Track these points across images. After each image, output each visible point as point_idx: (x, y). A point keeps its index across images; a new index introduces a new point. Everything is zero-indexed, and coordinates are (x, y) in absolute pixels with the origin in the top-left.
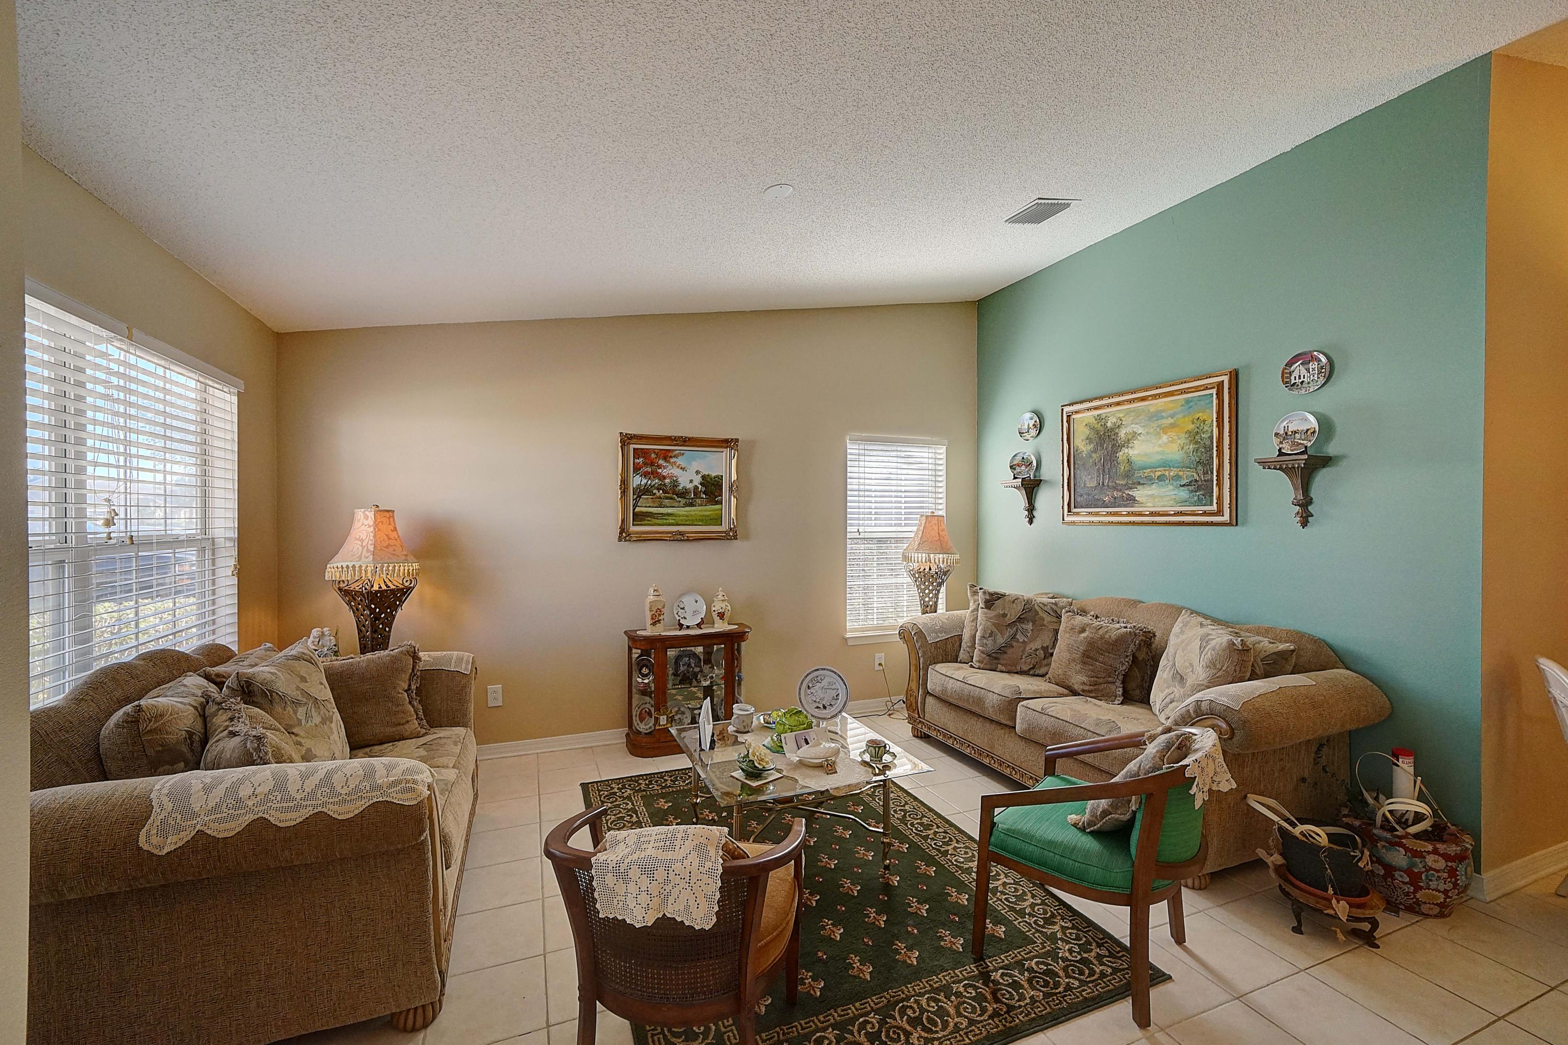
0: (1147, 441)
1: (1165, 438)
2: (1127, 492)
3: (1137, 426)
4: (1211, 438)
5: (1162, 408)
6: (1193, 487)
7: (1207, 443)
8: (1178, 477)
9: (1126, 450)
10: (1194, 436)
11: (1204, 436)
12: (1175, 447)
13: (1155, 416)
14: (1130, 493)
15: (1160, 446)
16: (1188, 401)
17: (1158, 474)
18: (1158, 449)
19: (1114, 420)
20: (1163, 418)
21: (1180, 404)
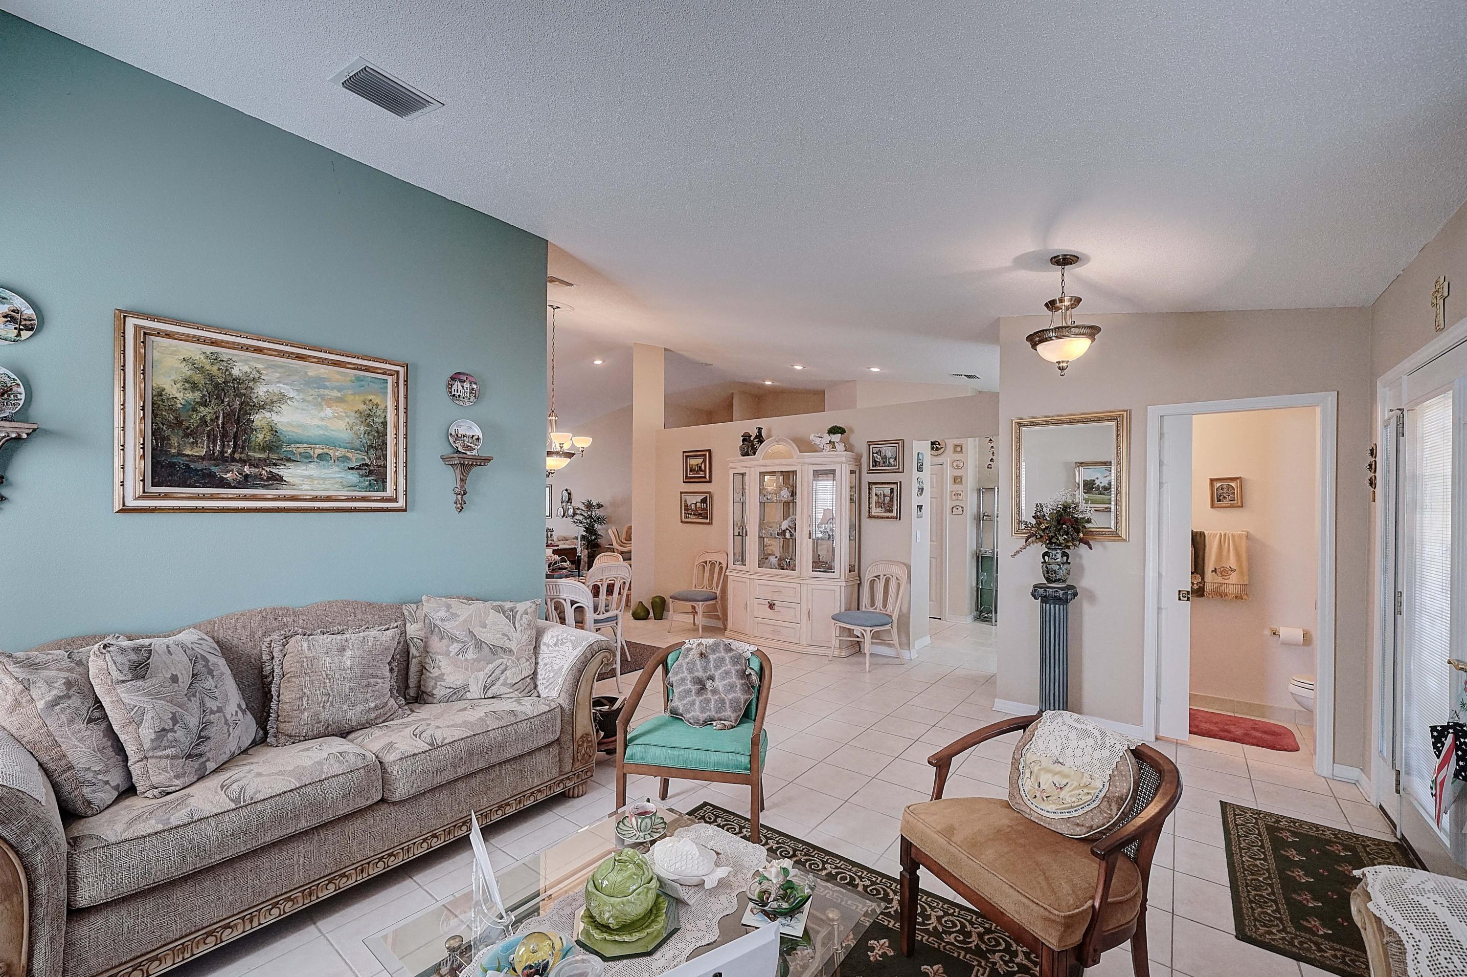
0: (304, 410)
1: (329, 412)
2: (268, 469)
3: (287, 387)
4: (385, 424)
5: (326, 376)
6: (364, 471)
7: (379, 428)
8: (346, 459)
9: (268, 415)
10: (367, 417)
11: (377, 420)
12: (342, 425)
13: (319, 383)
14: (274, 471)
15: (322, 419)
16: (358, 379)
17: (320, 451)
18: (316, 422)
19: (246, 369)
20: (326, 387)
21: (349, 379)
